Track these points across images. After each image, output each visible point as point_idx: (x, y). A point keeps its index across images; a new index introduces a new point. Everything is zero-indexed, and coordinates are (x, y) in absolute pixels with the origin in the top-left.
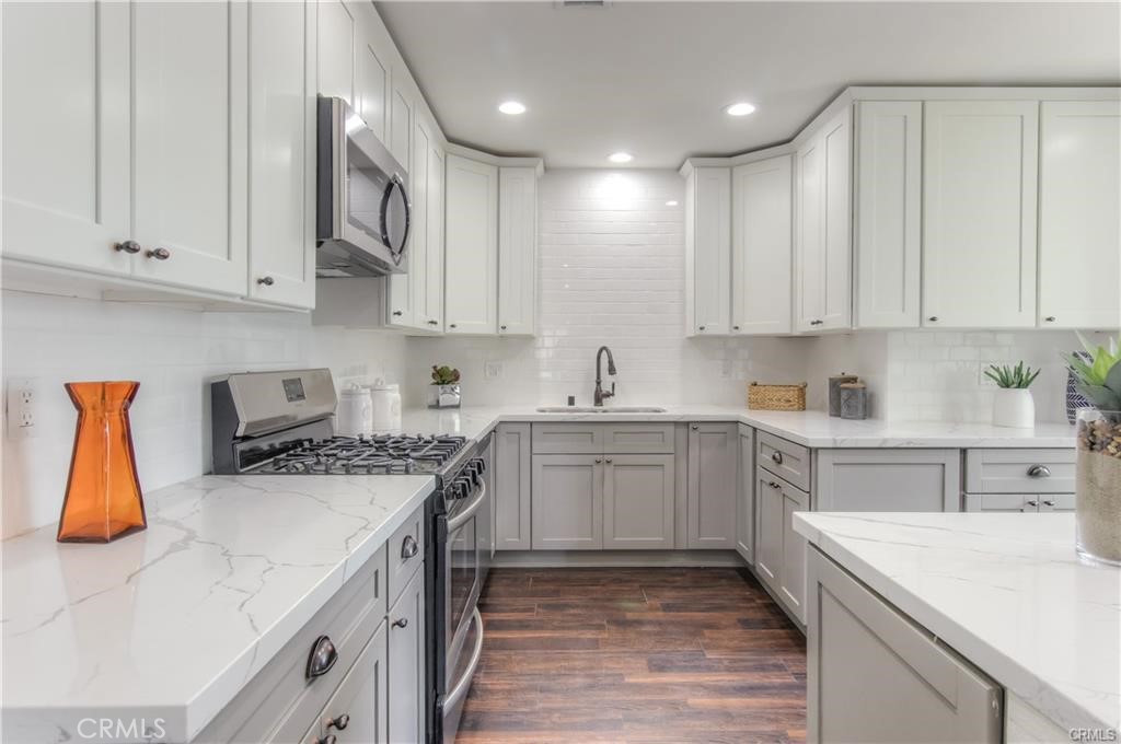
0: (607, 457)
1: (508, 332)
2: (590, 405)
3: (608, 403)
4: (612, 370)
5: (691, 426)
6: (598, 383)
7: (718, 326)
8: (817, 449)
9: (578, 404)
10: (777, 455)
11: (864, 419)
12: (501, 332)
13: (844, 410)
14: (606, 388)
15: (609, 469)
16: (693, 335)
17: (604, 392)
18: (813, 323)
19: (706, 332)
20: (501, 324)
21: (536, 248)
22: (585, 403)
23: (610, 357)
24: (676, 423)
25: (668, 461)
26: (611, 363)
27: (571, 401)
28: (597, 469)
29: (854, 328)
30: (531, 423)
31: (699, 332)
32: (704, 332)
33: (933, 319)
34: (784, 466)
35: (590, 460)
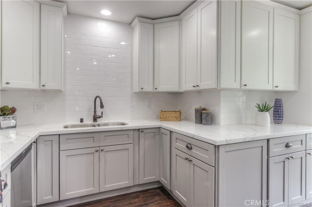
0: (101, 148)
1: (46, 88)
2: (91, 122)
3: (100, 121)
4: (102, 106)
5: (140, 131)
6: (95, 112)
7: (148, 88)
8: (218, 146)
9: (85, 122)
10: (189, 145)
11: (211, 125)
12: (42, 88)
13: (204, 121)
14: (99, 114)
15: (102, 154)
16: (138, 91)
17: (97, 116)
18: (194, 86)
19: (144, 90)
20: (42, 84)
21: (63, 54)
22: (88, 121)
23: (101, 100)
24: (134, 130)
25: (130, 147)
26: (101, 103)
27: (82, 120)
28: (97, 154)
29: (219, 88)
30: (59, 135)
31: (140, 90)
32: (143, 90)
33: (246, 85)
34: (193, 151)
35: (93, 150)
